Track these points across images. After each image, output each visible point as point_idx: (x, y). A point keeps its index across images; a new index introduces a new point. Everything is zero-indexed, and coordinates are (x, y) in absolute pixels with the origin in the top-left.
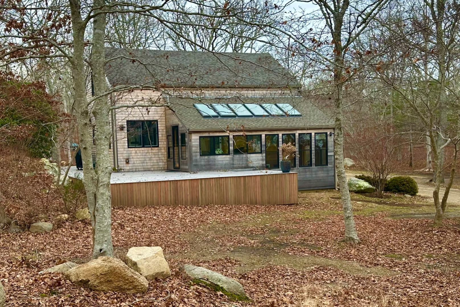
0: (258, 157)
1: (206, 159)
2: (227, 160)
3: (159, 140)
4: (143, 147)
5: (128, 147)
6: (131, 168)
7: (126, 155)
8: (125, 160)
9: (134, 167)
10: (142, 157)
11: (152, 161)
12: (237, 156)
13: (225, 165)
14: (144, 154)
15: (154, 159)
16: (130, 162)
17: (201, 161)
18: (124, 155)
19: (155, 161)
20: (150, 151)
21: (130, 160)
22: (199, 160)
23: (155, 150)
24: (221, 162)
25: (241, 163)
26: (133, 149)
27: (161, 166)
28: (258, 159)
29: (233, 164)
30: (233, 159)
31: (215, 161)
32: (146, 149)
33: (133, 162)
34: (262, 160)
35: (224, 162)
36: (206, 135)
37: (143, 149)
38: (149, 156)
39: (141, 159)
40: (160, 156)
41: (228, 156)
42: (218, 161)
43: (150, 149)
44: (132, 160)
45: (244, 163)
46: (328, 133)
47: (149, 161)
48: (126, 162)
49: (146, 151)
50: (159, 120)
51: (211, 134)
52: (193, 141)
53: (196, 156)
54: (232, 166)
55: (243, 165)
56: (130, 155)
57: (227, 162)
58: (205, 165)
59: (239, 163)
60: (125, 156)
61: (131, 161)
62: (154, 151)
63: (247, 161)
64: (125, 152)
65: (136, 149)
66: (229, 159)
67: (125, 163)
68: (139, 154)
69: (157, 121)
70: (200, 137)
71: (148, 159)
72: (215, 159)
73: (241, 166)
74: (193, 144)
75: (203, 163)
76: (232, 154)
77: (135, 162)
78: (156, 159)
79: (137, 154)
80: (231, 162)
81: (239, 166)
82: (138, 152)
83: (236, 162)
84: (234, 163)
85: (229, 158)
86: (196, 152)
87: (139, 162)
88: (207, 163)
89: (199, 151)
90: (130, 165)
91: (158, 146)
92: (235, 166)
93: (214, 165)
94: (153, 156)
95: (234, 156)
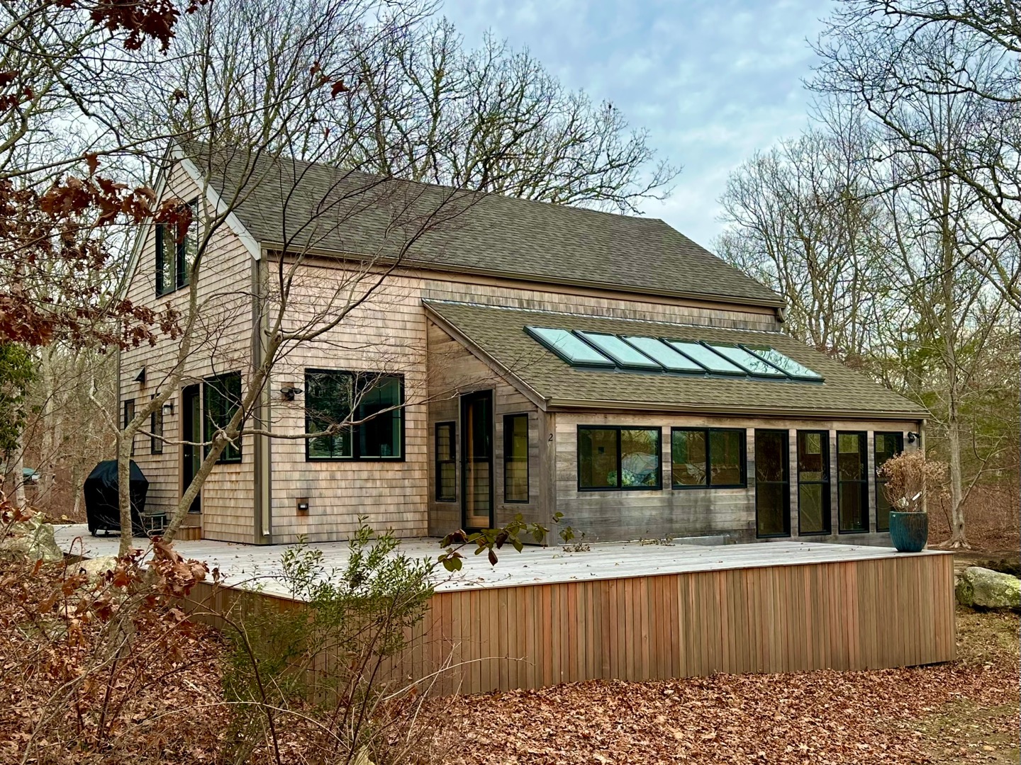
0: (736, 498)
1: (597, 502)
2: (654, 508)
3: (407, 440)
4: (356, 459)
5: (308, 460)
6: (313, 530)
7: (299, 485)
8: (294, 503)
9: (326, 528)
10: (350, 492)
11: (382, 509)
12: (681, 495)
13: (649, 522)
14: (358, 484)
15: (389, 500)
16: (311, 511)
17: (580, 510)
18: (293, 485)
19: (392, 509)
20: (377, 475)
21: (311, 502)
22: (574, 505)
23: (393, 471)
24: (636, 514)
25: (692, 518)
26: (324, 466)
27: (410, 525)
28: (736, 506)
29: (671, 521)
30: (670, 504)
31: (619, 510)
32: (364, 466)
33: (320, 510)
34: (748, 509)
35: (647, 513)
36: (597, 420)
37: (354, 466)
38: (375, 492)
39: (347, 501)
40: (408, 491)
41: (657, 495)
42: (629, 509)
43: (377, 466)
44: (318, 501)
45: (701, 516)
46: (905, 434)
47: (375, 509)
48: (300, 509)
49: (365, 475)
50: (407, 376)
51: (612, 421)
52: (558, 439)
53: (566, 490)
54: (668, 525)
55: (698, 526)
56: (313, 485)
57: (654, 513)
58: (591, 523)
59: (685, 517)
60: (297, 487)
61: (316, 505)
62: (390, 475)
63: (708, 510)
64: (296, 475)
65: (334, 466)
66: (658, 504)
67: (294, 512)
68: (343, 484)
69: (401, 377)
70: (579, 427)
71: (369, 501)
72: (621, 503)
73: (691, 526)
74: (559, 449)
75: (586, 515)
76: (667, 486)
77: (329, 510)
78: (396, 500)
79: (334, 484)
80: (666, 513)
81: (686, 525)
82: (338, 475)
83: (678, 514)
84: (674, 517)
85: (661, 500)
86: (568, 480)
87: (342, 510)
88: (598, 515)
89: (575, 473)
90: (311, 520)
91: (402, 460)
92: (676, 526)
93: (619, 522)
94: (387, 491)
95: (673, 494)
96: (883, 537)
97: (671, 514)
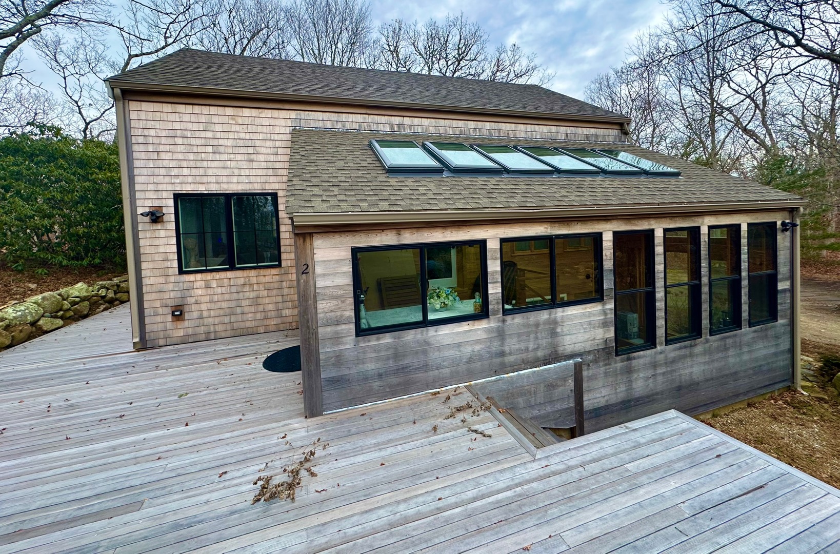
0: (590, 314)
1: (388, 347)
2: (478, 342)
3: (283, 249)
4: (231, 268)
5: (181, 272)
6: (190, 331)
7: (172, 295)
8: (169, 310)
9: (202, 329)
10: (227, 297)
11: (261, 308)
12: (517, 320)
13: (470, 360)
14: (234, 289)
15: (267, 300)
16: (187, 316)
17: (359, 361)
18: (166, 296)
19: (270, 307)
20: (254, 280)
21: (186, 309)
22: (351, 356)
23: (270, 276)
24: (452, 353)
25: (531, 346)
26: (199, 276)
27: (290, 319)
28: (590, 323)
29: (502, 354)
30: (501, 334)
31: (425, 352)
32: (239, 273)
33: (195, 315)
34: (605, 324)
35: (468, 350)
36: (386, 239)
37: (230, 274)
38: (252, 295)
39: (224, 305)
40: (286, 291)
41: (483, 325)
42: (439, 349)
43: (252, 273)
44: (193, 307)
45: (544, 342)
46: (779, 224)
47: (253, 309)
48: (173, 315)
49: (242, 281)
50: (280, 194)
51: (410, 238)
52: (319, 270)
53: (337, 339)
54: (498, 360)
55: (540, 354)
56: (187, 293)
57: (477, 348)
58: (380, 376)
59: (523, 346)
60: (172, 296)
61: (192, 312)
62: (267, 279)
63: (554, 334)
64: (170, 287)
65: (209, 276)
66: (484, 336)
67: (170, 318)
68: (219, 290)
69: (275, 196)
70: (355, 251)
71: (247, 303)
72: (427, 343)
73: (531, 355)
74: (320, 283)
75: (370, 366)
76: (496, 312)
77: (205, 314)
78: (274, 299)
79: (210, 291)
80: (495, 346)
81: (524, 356)
82: (214, 284)
83: (511, 344)
84: (507, 349)
85: (488, 330)
86: (338, 322)
87: (217, 313)
88: (391, 363)
90: (186, 324)
91: (279, 266)
92: (510, 359)
93: (426, 367)
94: (265, 293)
95: (504, 321)
96: (755, 331)
97: (503, 345)
